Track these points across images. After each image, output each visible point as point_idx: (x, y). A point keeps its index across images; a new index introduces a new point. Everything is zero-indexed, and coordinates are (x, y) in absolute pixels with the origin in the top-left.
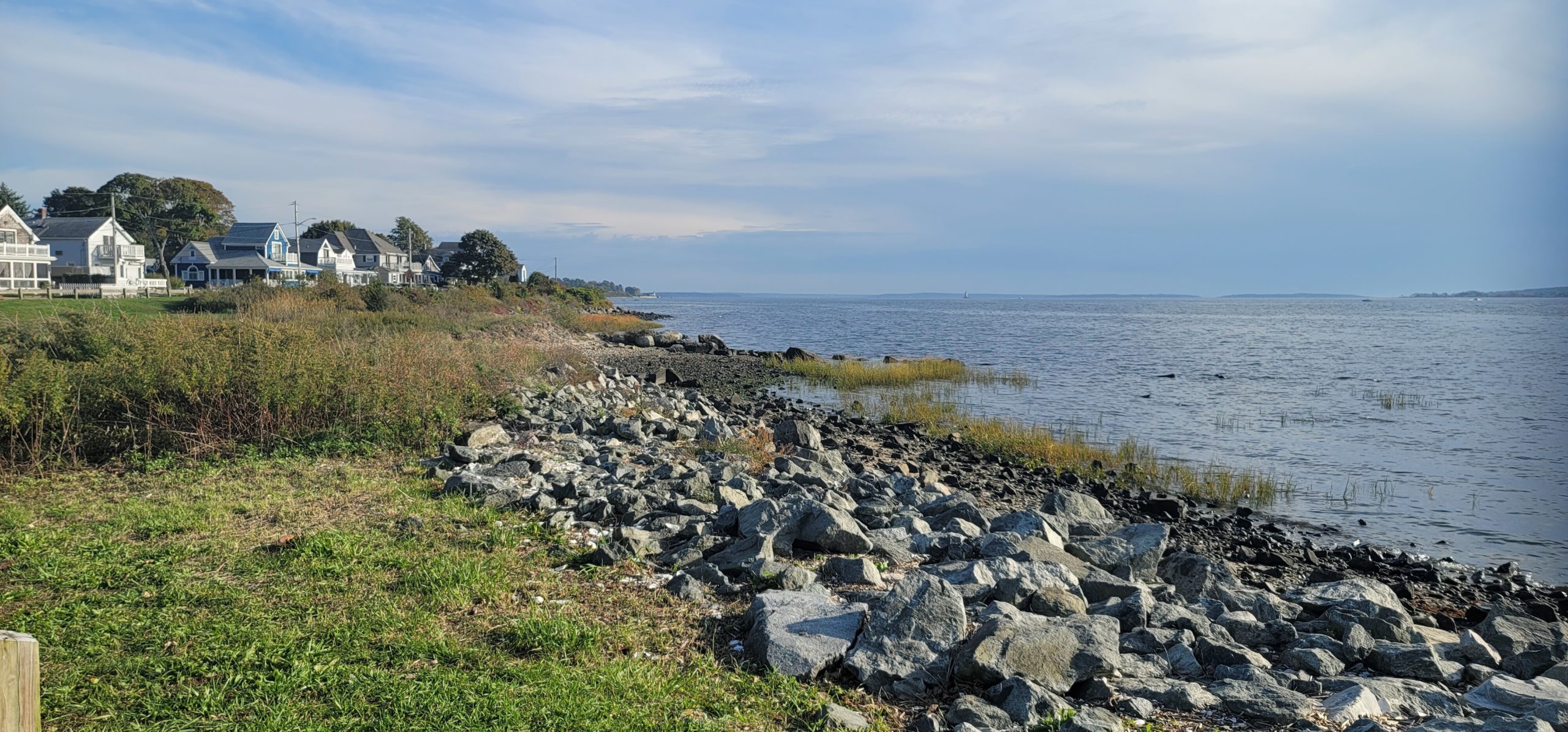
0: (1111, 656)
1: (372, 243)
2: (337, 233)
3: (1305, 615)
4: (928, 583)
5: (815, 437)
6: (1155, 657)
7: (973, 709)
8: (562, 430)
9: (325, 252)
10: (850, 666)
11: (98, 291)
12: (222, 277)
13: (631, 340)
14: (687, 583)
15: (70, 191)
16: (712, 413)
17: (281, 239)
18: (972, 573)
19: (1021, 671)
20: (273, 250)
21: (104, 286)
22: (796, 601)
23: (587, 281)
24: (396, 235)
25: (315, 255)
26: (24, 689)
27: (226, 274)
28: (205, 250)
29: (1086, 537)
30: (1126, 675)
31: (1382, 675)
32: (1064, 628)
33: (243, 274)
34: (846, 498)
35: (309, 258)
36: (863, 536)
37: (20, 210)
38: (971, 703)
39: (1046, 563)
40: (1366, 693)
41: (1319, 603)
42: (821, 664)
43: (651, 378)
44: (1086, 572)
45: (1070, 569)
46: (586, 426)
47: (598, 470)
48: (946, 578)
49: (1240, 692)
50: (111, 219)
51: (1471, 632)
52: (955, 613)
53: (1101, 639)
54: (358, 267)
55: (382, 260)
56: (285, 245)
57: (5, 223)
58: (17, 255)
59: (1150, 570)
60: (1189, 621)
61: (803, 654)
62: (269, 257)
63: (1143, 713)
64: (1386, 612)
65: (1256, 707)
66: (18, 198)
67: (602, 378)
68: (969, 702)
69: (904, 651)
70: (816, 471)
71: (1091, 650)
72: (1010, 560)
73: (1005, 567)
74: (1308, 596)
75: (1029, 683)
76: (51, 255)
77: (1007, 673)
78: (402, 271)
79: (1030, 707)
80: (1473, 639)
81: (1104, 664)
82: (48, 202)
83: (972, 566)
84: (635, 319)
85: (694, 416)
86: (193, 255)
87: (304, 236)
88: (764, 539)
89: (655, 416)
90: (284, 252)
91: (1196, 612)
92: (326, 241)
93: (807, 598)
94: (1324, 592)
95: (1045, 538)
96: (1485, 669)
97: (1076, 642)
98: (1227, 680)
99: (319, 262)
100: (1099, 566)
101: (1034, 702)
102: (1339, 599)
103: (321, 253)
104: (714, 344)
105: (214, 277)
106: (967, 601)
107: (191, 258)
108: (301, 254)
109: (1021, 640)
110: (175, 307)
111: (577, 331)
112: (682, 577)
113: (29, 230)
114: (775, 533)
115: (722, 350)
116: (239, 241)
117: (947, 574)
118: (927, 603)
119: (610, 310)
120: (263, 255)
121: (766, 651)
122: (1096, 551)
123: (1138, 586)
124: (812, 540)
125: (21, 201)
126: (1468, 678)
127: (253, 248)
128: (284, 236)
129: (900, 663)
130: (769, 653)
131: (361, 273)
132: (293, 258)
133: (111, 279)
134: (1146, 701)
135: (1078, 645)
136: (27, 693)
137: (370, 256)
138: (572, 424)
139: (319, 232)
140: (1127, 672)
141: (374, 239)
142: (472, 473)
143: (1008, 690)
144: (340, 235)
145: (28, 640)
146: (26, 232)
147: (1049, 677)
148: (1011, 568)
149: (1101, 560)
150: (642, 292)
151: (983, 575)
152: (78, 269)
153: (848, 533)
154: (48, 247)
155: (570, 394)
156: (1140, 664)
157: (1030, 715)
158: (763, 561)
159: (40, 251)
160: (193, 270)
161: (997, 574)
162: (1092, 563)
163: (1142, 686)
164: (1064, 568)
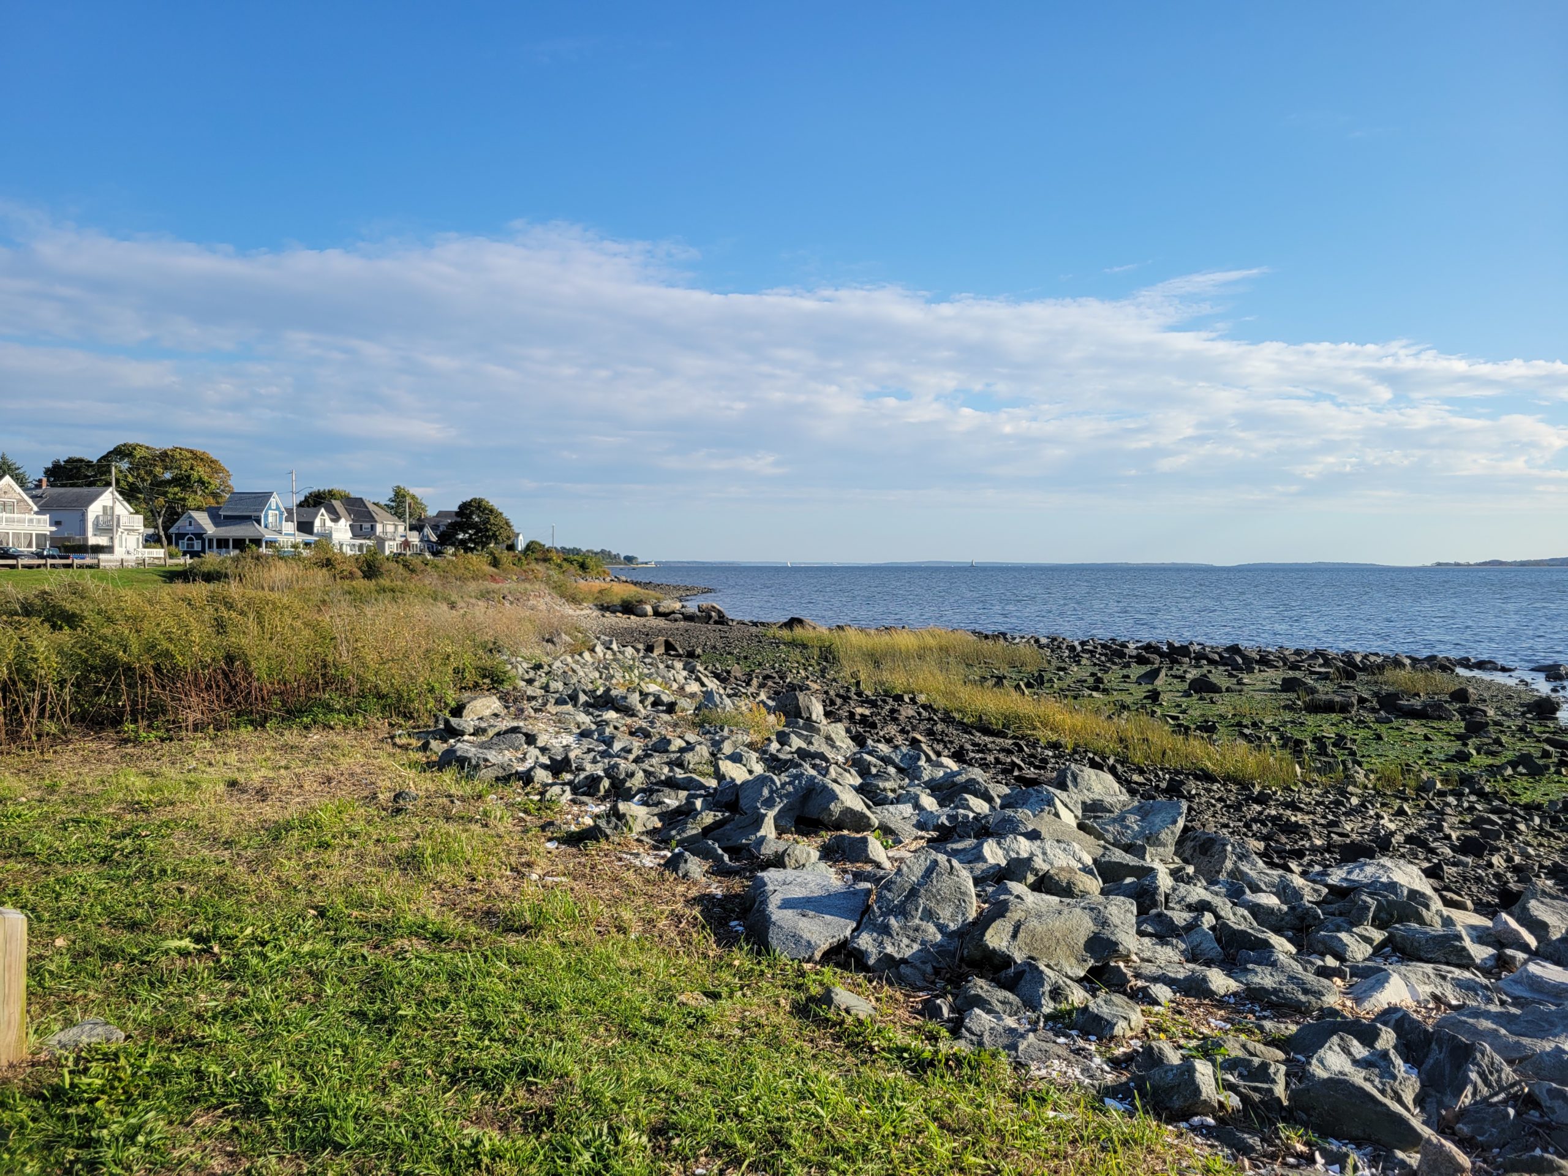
0: (1129, 940)
1: (369, 512)
2: (334, 502)
3: (1331, 897)
4: (935, 863)
5: (817, 710)
6: (1175, 941)
7: (983, 995)
8: (558, 702)
9: (321, 520)
10: (855, 948)
11: (96, 561)
12: (219, 547)
13: (628, 608)
14: (686, 861)
15: (69, 461)
16: (712, 684)
17: (278, 508)
18: (981, 851)
19: (1034, 954)
20: (270, 519)
21: (102, 556)
22: (799, 880)
23: (584, 550)
24: (393, 504)
25: (311, 524)
26: (10, 966)
27: (222, 543)
28: (203, 520)
29: (1099, 814)
30: (1143, 960)
31: (1412, 961)
32: (1078, 910)
33: (239, 544)
34: (849, 772)
35: (305, 527)
36: (868, 813)
37: (21, 481)
38: (981, 988)
39: (1058, 841)
40: (1395, 980)
41: (1345, 885)
42: (825, 947)
43: (650, 649)
44: (1101, 851)
45: (1083, 848)
46: (583, 698)
47: (595, 743)
48: (954, 856)
49: (1265, 978)
50: (111, 489)
51: (1504, 916)
52: (964, 894)
53: (1117, 922)
54: (355, 536)
55: (379, 528)
56: (281, 514)
57: (5, 493)
58: (15, 525)
59: (1167, 850)
60: (1209, 903)
61: (806, 936)
62: (266, 527)
63: (1162, 1000)
64: (1414, 894)
65: (1281, 994)
66: (18, 469)
67: (599, 649)
68: (980, 986)
69: (911, 933)
70: (818, 745)
71: (1106, 933)
72: (1021, 839)
73: (1015, 846)
74: (1333, 877)
75: (1042, 967)
76: (51, 525)
77: (1019, 957)
78: (399, 540)
79: (1044, 993)
80: (1506, 923)
81: (1121, 948)
82: (49, 473)
83: (981, 844)
84: (632, 587)
85: (693, 687)
86: (190, 524)
87: (301, 505)
88: (765, 815)
89: (653, 688)
90: (281, 521)
91: (1217, 894)
92: (323, 510)
93: (810, 878)
94: (1349, 873)
95: (1057, 815)
96: (1521, 956)
97: (1091, 924)
98: (1250, 966)
99: (315, 531)
100: (1113, 845)
101: (1047, 988)
102: (1366, 881)
103: (317, 523)
104: (713, 614)
105: (210, 547)
106: (977, 881)
107: (189, 528)
108: (299, 523)
109: (1033, 923)
110: (172, 576)
111: (574, 600)
112: (681, 854)
113: (30, 501)
114: (777, 809)
115: (722, 620)
116: (236, 510)
117: (955, 853)
118: (935, 882)
119: (608, 579)
120: (259, 524)
121: (768, 933)
122: (1111, 828)
123: (1155, 866)
124: (815, 817)
125: (21, 471)
126: (1502, 963)
127: (249, 517)
128: (281, 505)
129: (907, 946)
130: (771, 934)
131: (358, 542)
132: (290, 527)
133: (109, 549)
134: (1166, 989)
135: (1093, 928)
136: (13, 971)
137: (367, 525)
138: (569, 696)
139: (316, 500)
140: (1145, 956)
141: (371, 507)
142: (465, 747)
143: (1020, 975)
144: (337, 504)
145: (16, 916)
146: (25, 501)
147: (1063, 962)
148: (1022, 847)
149: (1115, 838)
150: (640, 560)
151: (993, 853)
152: (77, 540)
153: (852, 810)
154: (47, 517)
155: (567, 665)
156: (1158, 948)
157: (1043, 1002)
158: (764, 838)
159: (39, 521)
160: (190, 539)
161: (1008, 853)
162: (1107, 841)
163: (1160, 972)
164: (1077, 847)
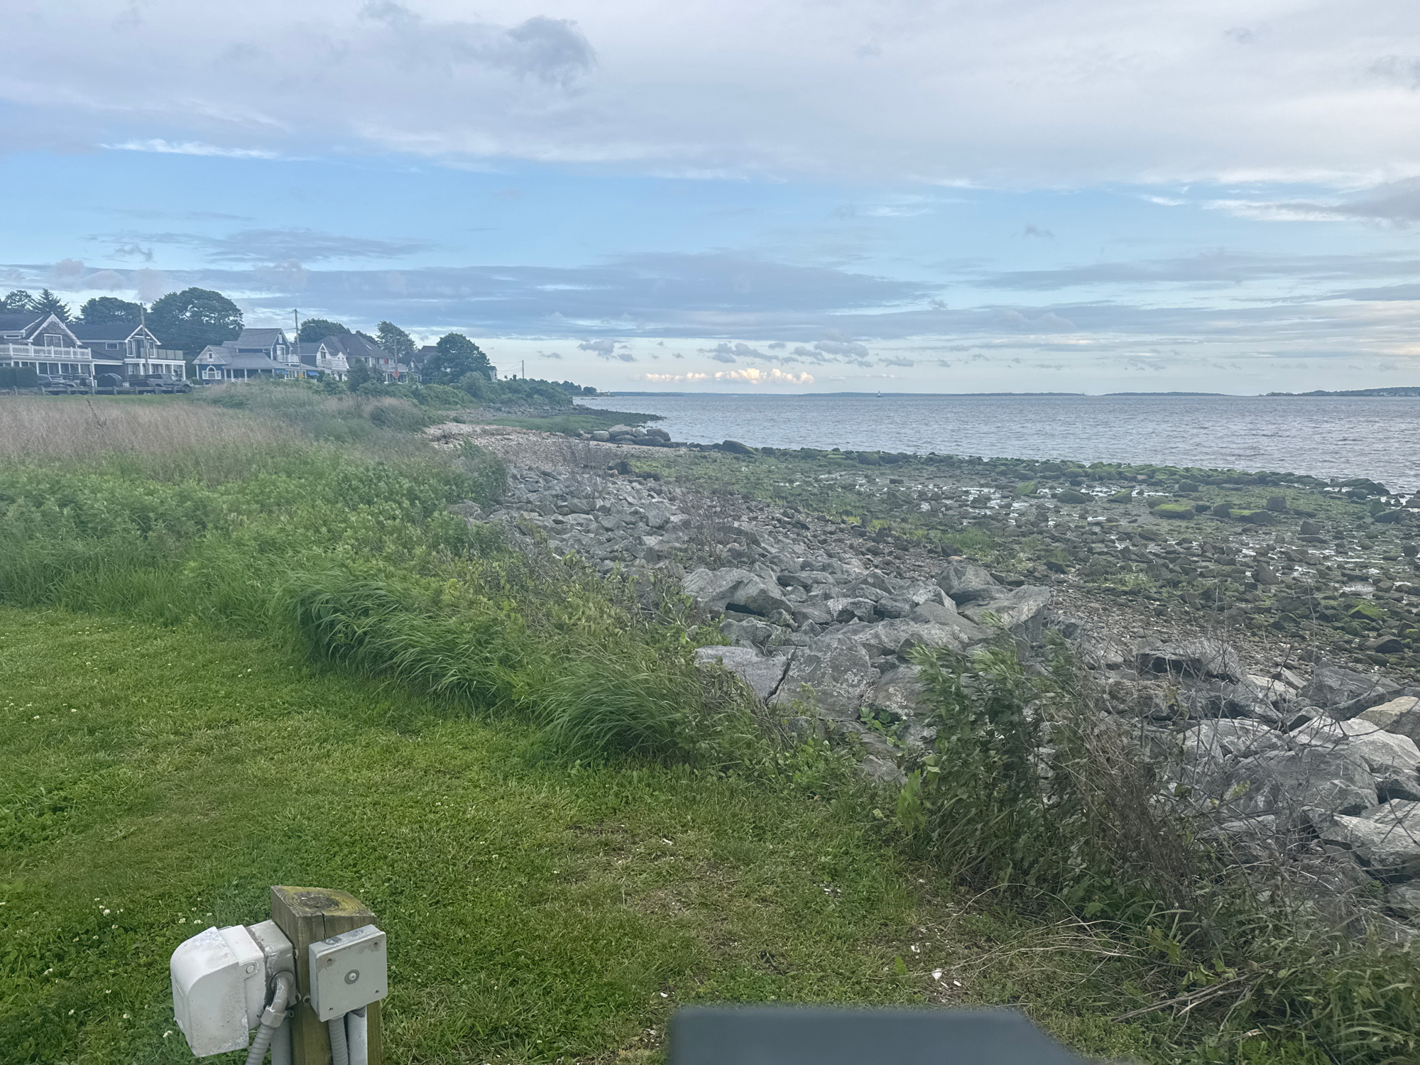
1: (363, 346)
2: (332, 338)
9: (322, 354)
12: (236, 376)
17: (285, 343)
18: (877, 632)
20: (279, 352)
22: (729, 654)
23: (550, 382)
24: (383, 340)
25: (314, 357)
27: (239, 373)
28: (221, 353)
33: (252, 372)
34: (771, 568)
35: (308, 359)
36: (785, 601)
39: (940, 623)
44: (976, 632)
45: (963, 629)
52: (863, 665)
55: (372, 361)
56: (288, 349)
57: (52, 329)
58: (63, 358)
62: (275, 358)
66: (62, 307)
72: (912, 623)
77: (905, 714)
78: (390, 371)
82: (84, 310)
83: (877, 626)
86: (211, 357)
88: (702, 602)
90: (288, 353)
92: (323, 345)
95: (942, 603)
99: (318, 363)
103: (319, 355)
104: (661, 438)
105: (229, 376)
106: (872, 655)
107: (210, 360)
108: (302, 355)
113: (74, 337)
114: (710, 598)
115: (667, 443)
116: (249, 344)
118: (838, 656)
120: (269, 357)
124: (742, 603)
125: (63, 310)
127: (260, 351)
132: (294, 359)
137: (361, 359)
139: (317, 337)
141: (364, 342)
144: (334, 339)
146: (69, 336)
148: (911, 628)
150: (598, 391)
151: (887, 633)
153: (773, 598)
154: (89, 350)
159: (83, 354)
160: (211, 370)
161: (899, 633)
164: (956, 628)
